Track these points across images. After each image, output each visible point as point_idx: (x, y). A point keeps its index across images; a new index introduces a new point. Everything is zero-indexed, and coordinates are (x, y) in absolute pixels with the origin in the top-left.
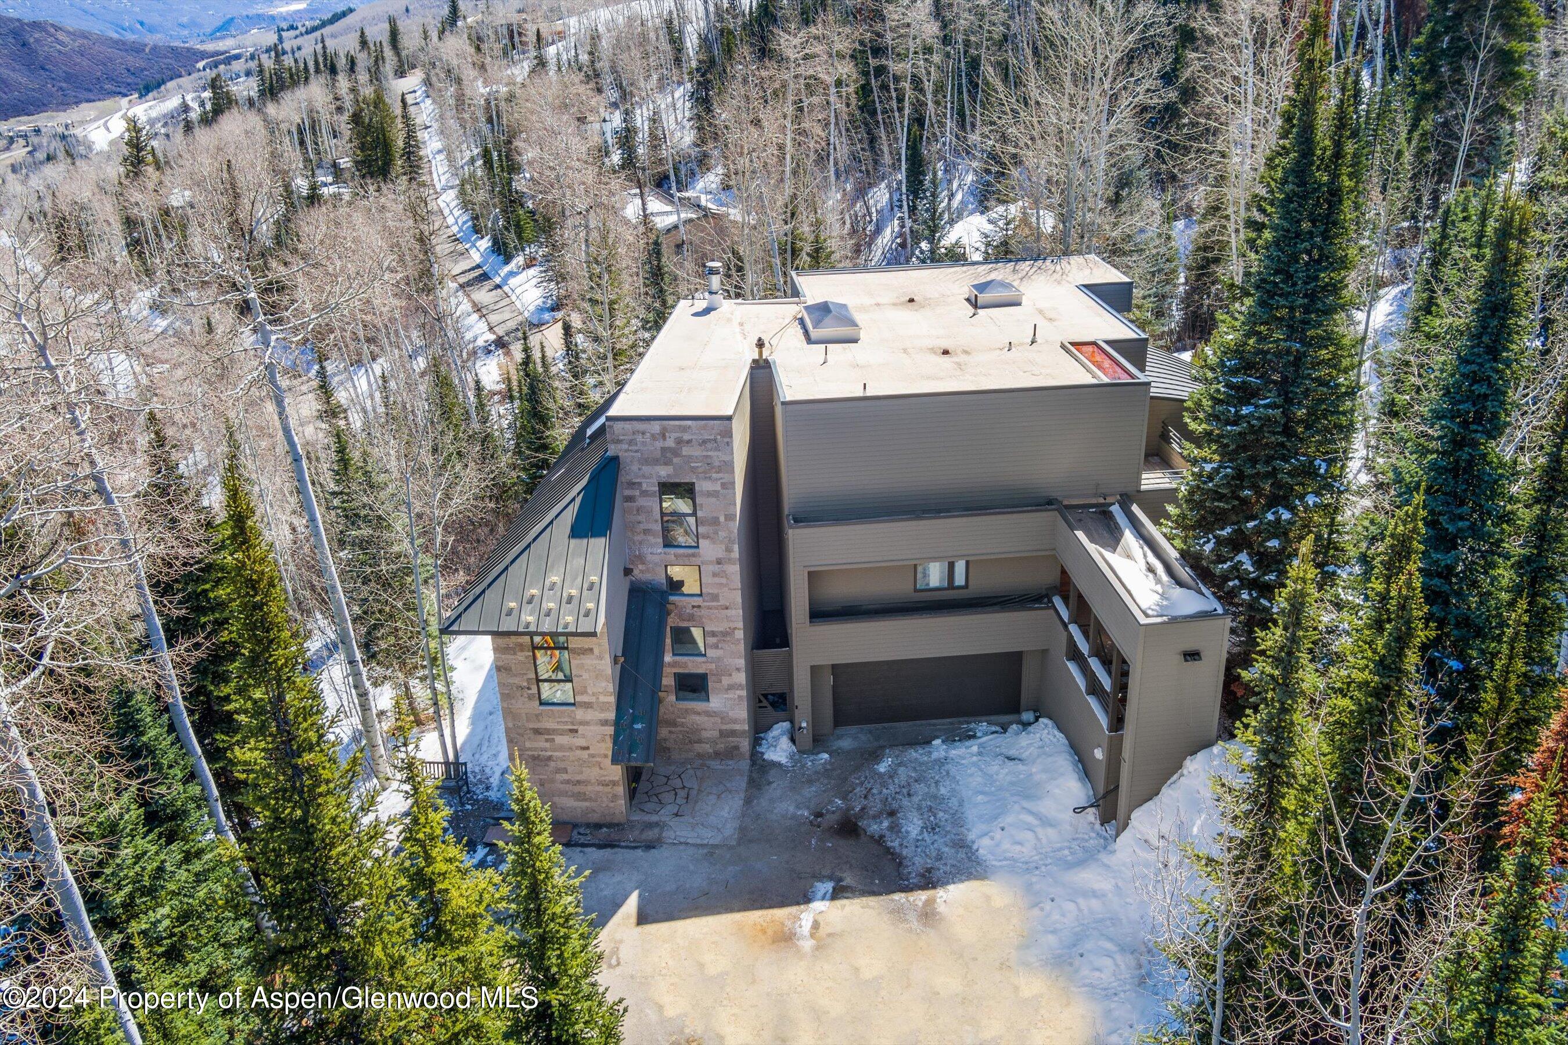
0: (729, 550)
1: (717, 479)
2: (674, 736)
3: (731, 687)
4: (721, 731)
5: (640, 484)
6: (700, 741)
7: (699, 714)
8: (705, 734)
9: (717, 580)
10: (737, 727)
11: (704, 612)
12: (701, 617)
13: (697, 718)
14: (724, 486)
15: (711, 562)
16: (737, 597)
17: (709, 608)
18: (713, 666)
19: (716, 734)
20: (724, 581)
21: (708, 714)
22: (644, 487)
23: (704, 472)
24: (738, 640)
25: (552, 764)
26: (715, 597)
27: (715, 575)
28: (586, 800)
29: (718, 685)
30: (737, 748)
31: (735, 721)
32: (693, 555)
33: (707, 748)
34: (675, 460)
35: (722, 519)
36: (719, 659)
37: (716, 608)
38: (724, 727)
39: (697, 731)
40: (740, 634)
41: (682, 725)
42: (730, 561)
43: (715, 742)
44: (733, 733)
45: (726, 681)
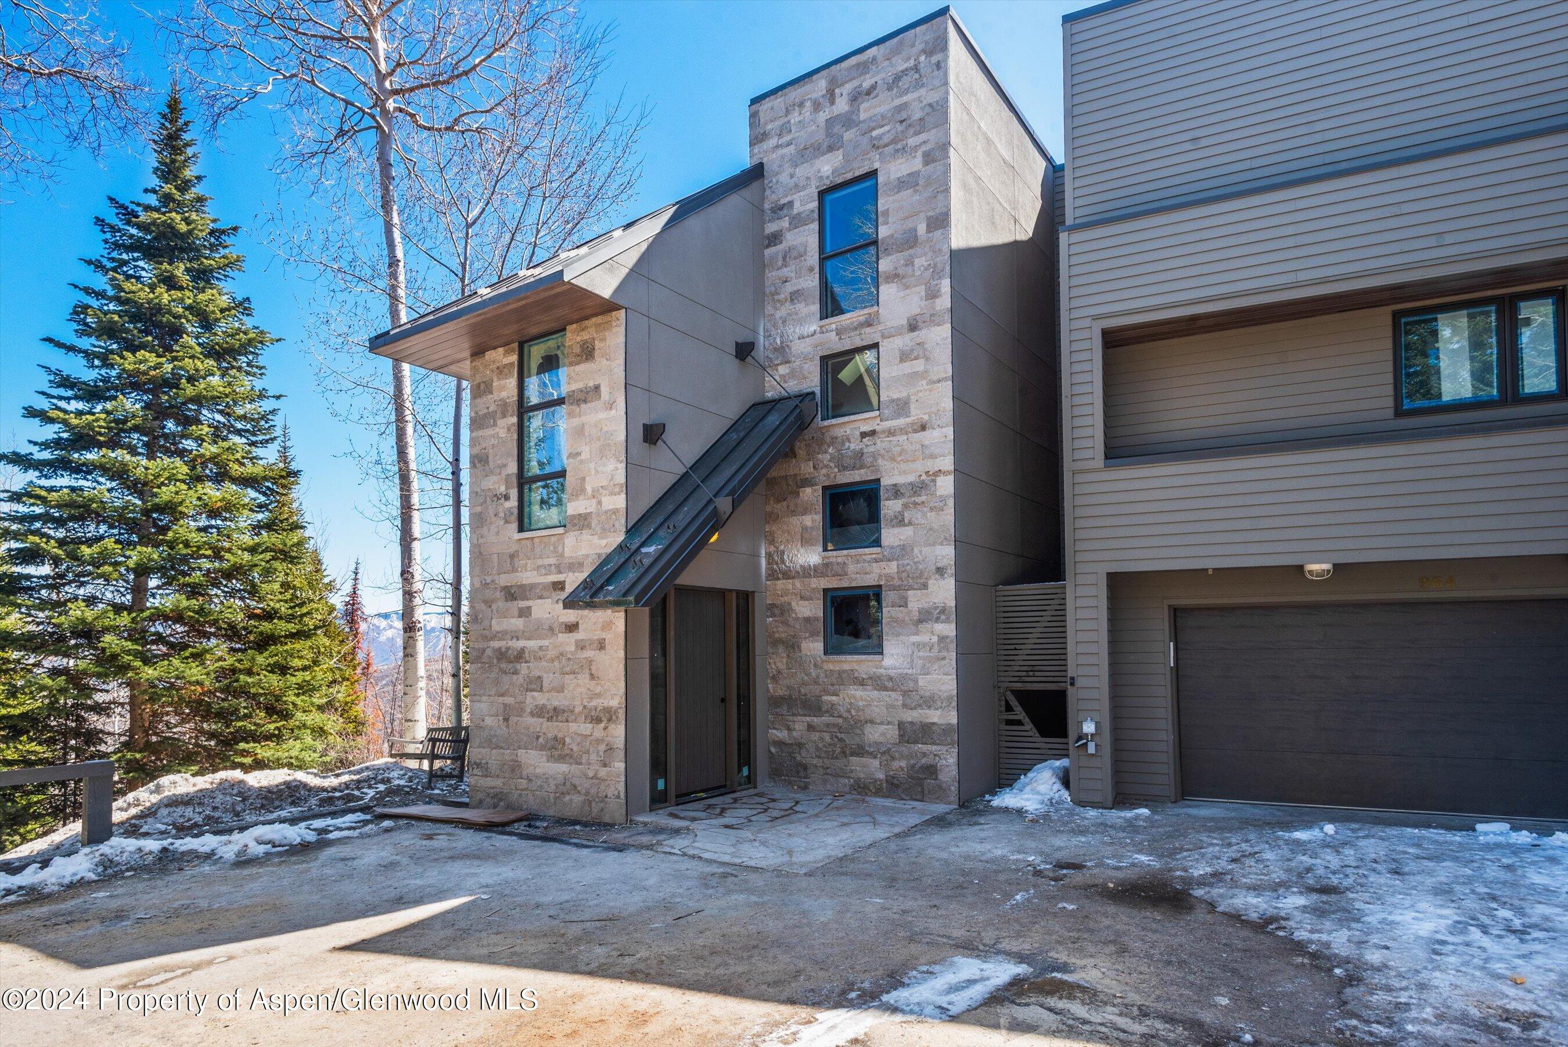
0: (932, 295)
1: (916, 148)
2: (815, 736)
3: (925, 617)
4: (901, 725)
5: (791, 204)
6: (860, 751)
7: (861, 683)
8: (874, 734)
9: (908, 367)
10: (934, 716)
11: (881, 444)
12: (875, 456)
13: (857, 693)
14: (929, 159)
15: (898, 332)
16: (943, 399)
17: (891, 433)
18: (892, 568)
19: (892, 733)
20: (919, 365)
21: (880, 683)
22: (798, 207)
23: (894, 141)
24: (943, 499)
25: (523, 668)
26: (902, 407)
27: (905, 356)
28: (561, 759)
29: (898, 613)
30: (931, 770)
31: (929, 702)
32: (868, 324)
33: (873, 768)
34: (848, 135)
35: (922, 229)
36: (904, 550)
37: (903, 431)
38: (910, 716)
39: (856, 724)
40: (946, 486)
41: (831, 710)
42: (933, 319)
43: (887, 754)
44: (924, 732)
45: (916, 601)
